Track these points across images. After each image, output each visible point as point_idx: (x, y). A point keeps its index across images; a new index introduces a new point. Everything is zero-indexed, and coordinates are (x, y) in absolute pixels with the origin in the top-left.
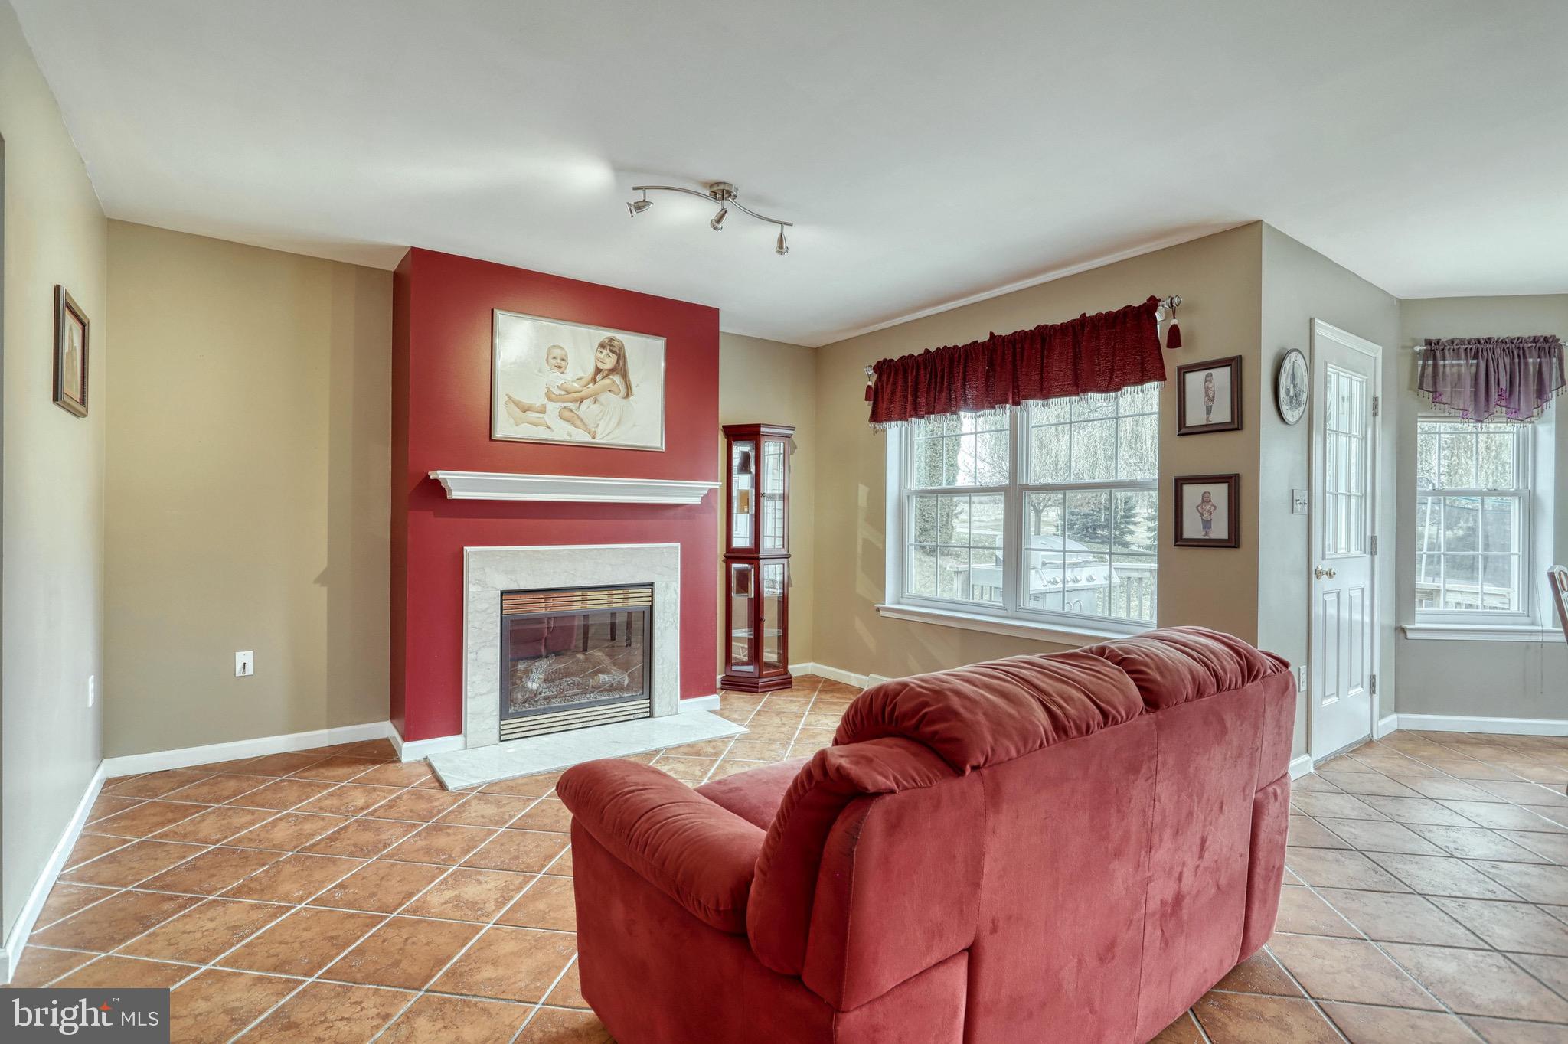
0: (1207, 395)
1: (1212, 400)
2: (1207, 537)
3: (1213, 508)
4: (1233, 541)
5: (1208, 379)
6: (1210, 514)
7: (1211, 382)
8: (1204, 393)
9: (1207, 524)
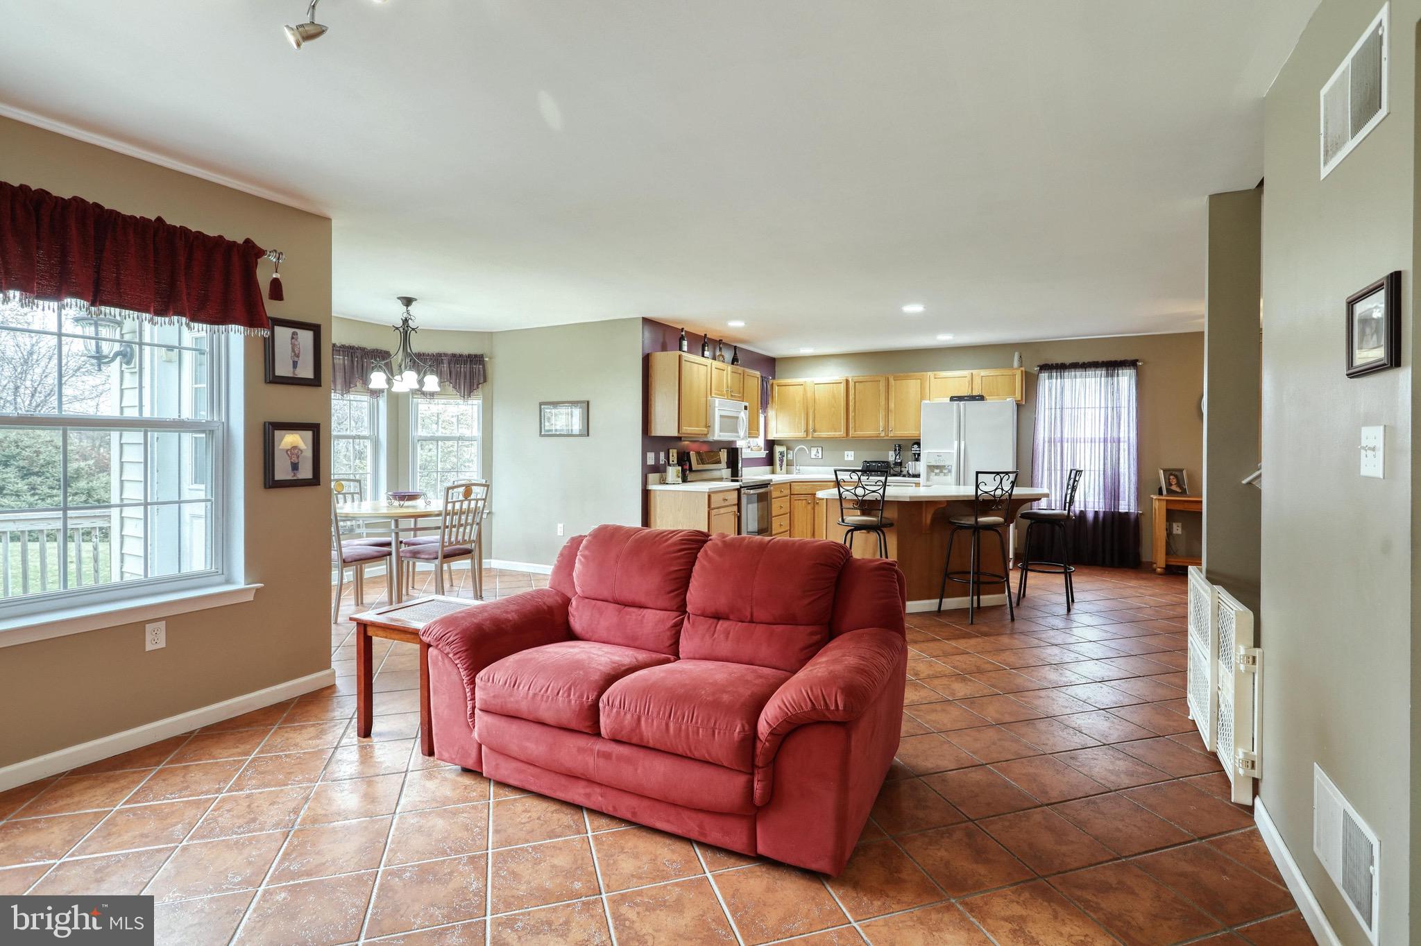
0: (293, 351)
1: (298, 357)
2: (295, 478)
3: (300, 452)
4: (315, 480)
5: (294, 336)
6: (298, 457)
7: (297, 340)
8: (290, 349)
9: (295, 467)
